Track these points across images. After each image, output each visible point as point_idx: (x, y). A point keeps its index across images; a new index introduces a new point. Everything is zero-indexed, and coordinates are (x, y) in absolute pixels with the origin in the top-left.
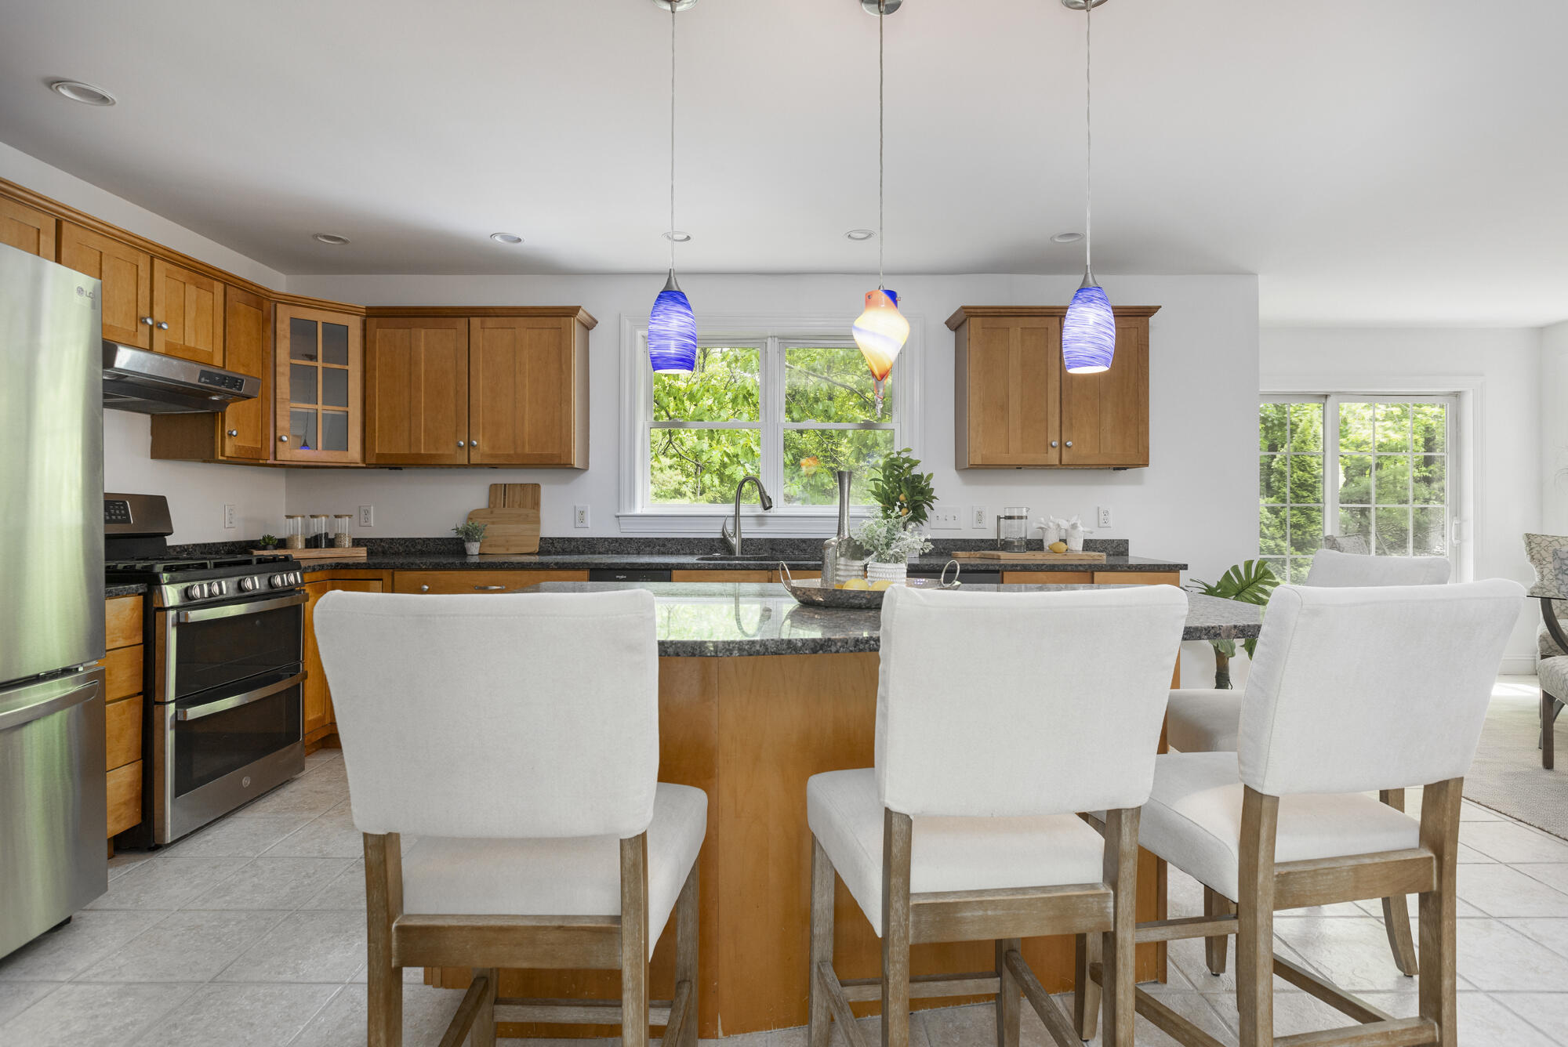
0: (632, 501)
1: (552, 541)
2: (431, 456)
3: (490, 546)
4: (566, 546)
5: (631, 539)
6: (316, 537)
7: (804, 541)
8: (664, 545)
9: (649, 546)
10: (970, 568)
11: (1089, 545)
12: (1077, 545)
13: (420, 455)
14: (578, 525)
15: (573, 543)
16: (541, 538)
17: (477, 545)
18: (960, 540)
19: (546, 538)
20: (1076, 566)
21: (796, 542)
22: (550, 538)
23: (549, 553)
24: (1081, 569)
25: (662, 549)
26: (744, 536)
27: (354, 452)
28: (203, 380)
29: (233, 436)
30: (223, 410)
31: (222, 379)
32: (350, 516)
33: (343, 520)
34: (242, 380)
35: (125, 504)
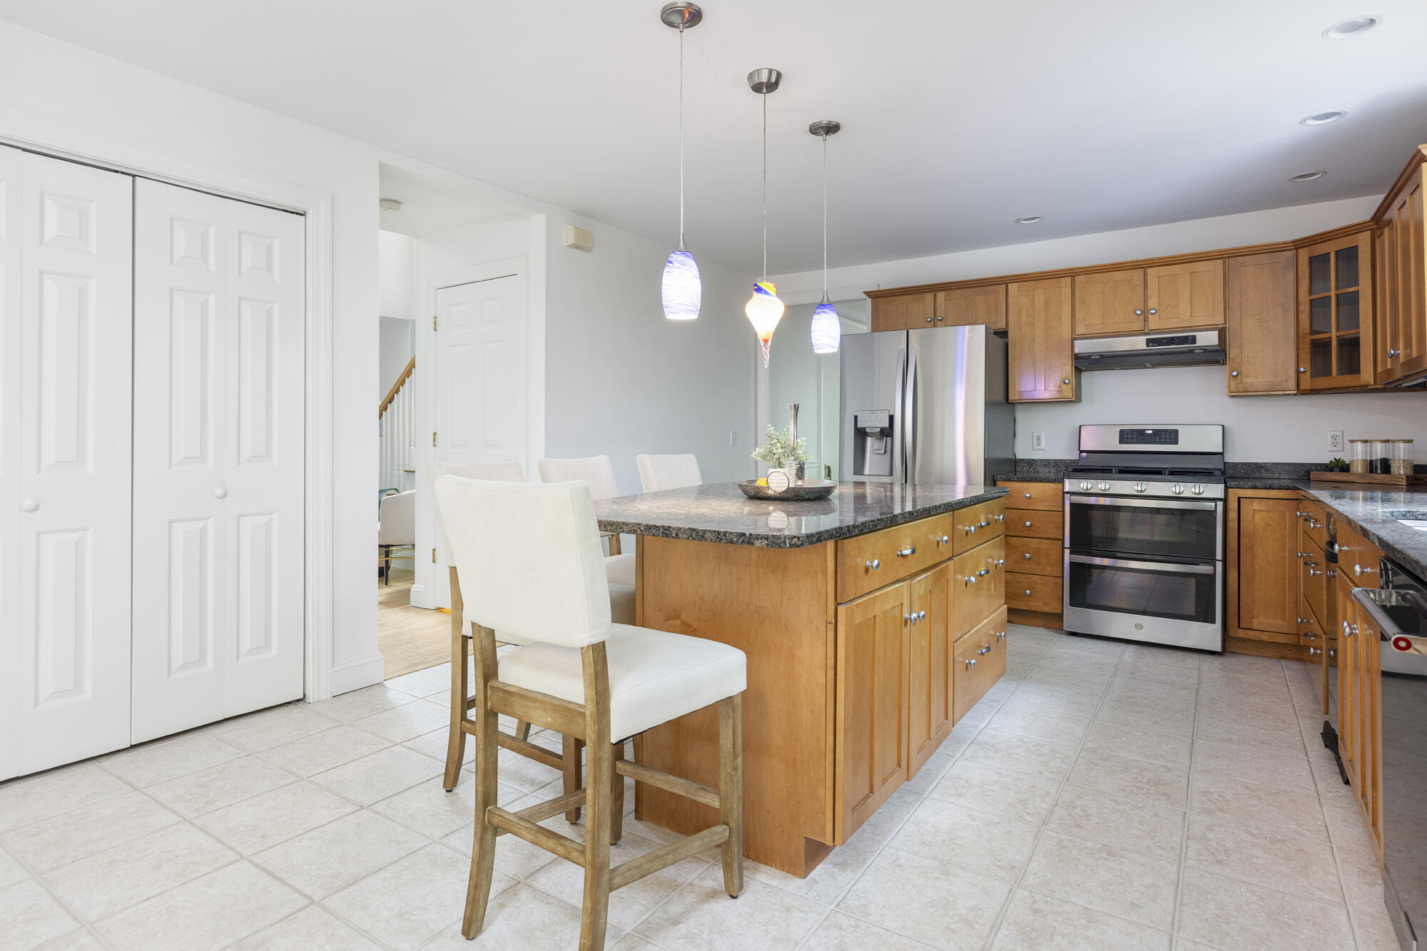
27: (1367, 375)
28: (1151, 345)
29: (1235, 376)
30: (1228, 356)
31: (1170, 341)
32: (1410, 441)
33: (1402, 445)
34: (1194, 336)
35: (1176, 431)
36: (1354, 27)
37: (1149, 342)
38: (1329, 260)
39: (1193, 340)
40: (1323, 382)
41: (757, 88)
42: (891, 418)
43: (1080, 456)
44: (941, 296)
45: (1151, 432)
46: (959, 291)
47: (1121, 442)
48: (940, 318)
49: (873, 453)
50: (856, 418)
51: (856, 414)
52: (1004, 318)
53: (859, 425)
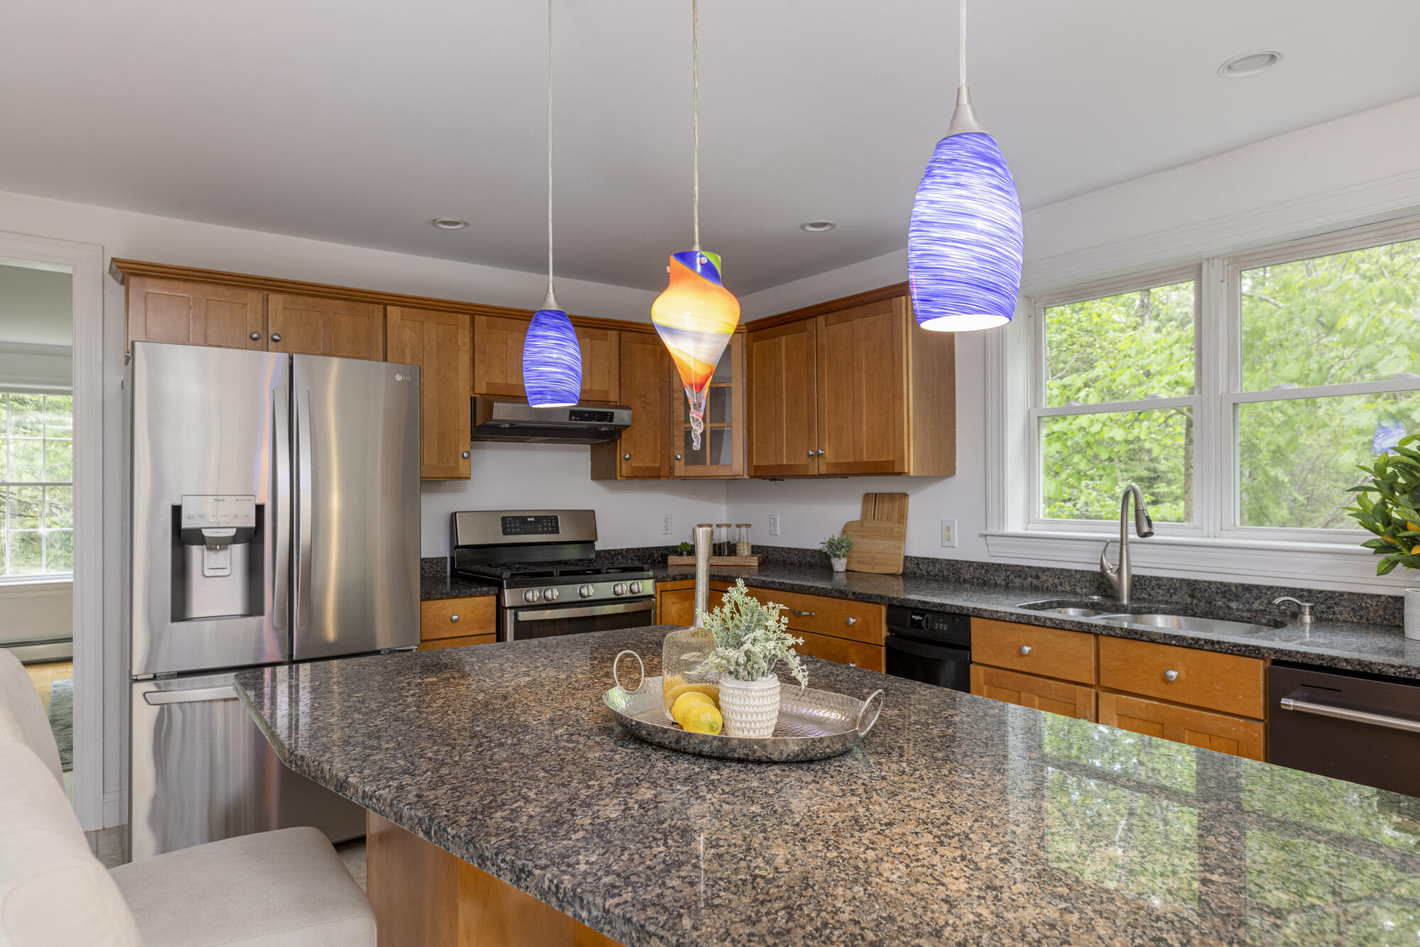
0: (1000, 519)
1: (918, 561)
2: (793, 466)
3: (859, 562)
4: (931, 568)
5: (999, 565)
6: (720, 545)
7: (1247, 588)
8: (1037, 577)
9: (1020, 576)
13: (781, 466)
14: (946, 543)
15: (938, 566)
16: (906, 558)
17: (844, 561)
19: (911, 557)
21: (1233, 589)
22: (915, 558)
23: (913, 576)
25: (1035, 582)
27: (736, 465)
28: (573, 418)
29: (627, 459)
30: (620, 438)
31: (592, 416)
32: (748, 526)
33: (744, 530)
34: (613, 413)
35: (556, 518)
37: (572, 414)
39: (610, 417)
40: (696, 471)
42: (260, 509)
43: (451, 552)
44: (276, 301)
45: (533, 519)
46: (310, 300)
47: (505, 533)
48: (276, 337)
49: (204, 575)
50: (177, 511)
51: (177, 503)
52: (381, 355)
53: (186, 524)
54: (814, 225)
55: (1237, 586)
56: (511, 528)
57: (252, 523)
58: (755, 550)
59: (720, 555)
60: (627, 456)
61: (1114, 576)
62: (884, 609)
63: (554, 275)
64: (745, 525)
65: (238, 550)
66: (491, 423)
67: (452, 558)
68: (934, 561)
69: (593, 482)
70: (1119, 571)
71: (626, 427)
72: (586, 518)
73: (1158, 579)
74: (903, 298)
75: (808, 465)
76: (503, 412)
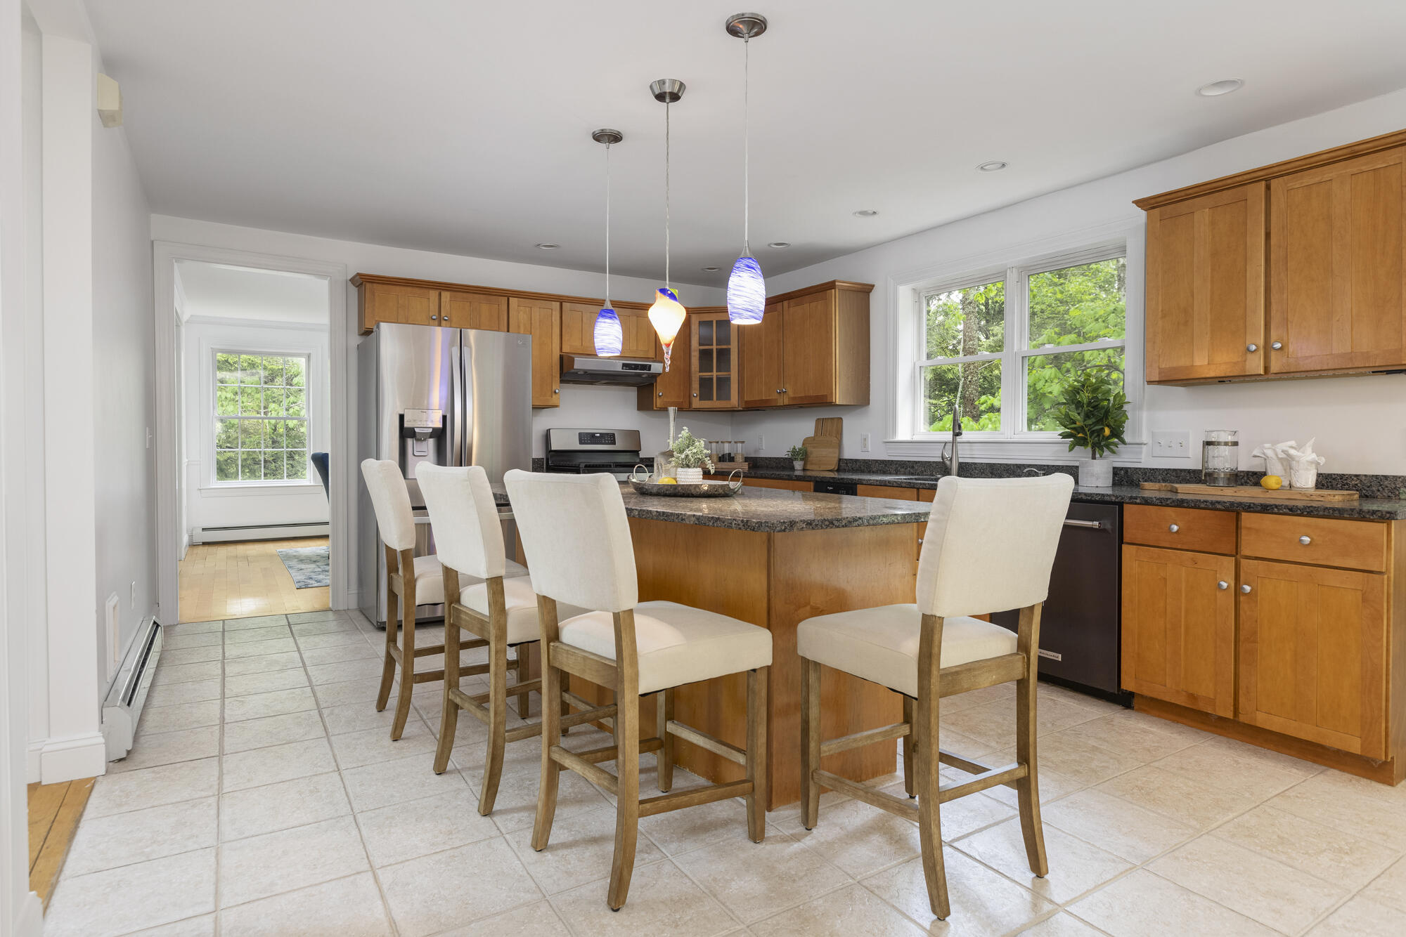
0: (894, 432)
2: (767, 401)
3: (812, 464)
4: (854, 466)
5: (892, 461)
6: (723, 455)
8: (912, 467)
9: (903, 467)
10: (1084, 497)
11: (1325, 481)
12: (1307, 480)
13: (762, 400)
14: (863, 449)
15: (858, 464)
16: (841, 459)
17: (801, 463)
18: (1185, 470)
19: (844, 459)
20: (1212, 503)
21: (1012, 467)
22: (847, 459)
23: (845, 471)
24: (1219, 506)
25: (912, 471)
26: (961, 460)
27: (734, 400)
28: (624, 368)
29: (660, 396)
30: (656, 382)
31: (636, 367)
32: (743, 442)
33: (740, 445)
34: (650, 365)
35: (614, 434)
36: (864, 213)
37: (624, 365)
38: (712, 324)
39: (649, 367)
40: (706, 404)
41: (660, 97)
42: (444, 418)
43: (547, 455)
44: (446, 296)
45: (598, 435)
46: (465, 295)
47: (581, 443)
48: (446, 318)
49: (414, 455)
50: (402, 417)
51: (402, 413)
52: (506, 330)
53: (406, 425)
54: (777, 244)
55: (1014, 465)
56: (584, 440)
57: (440, 425)
58: (747, 459)
59: (723, 461)
60: (660, 394)
61: (948, 463)
62: (812, 483)
63: (609, 273)
64: (740, 442)
65: (431, 442)
66: (573, 371)
67: (547, 459)
68: (856, 461)
69: (638, 412)
70: (951, 460)
71: (660, 374)
72: (635, 435)
73: (975, 464)
74: (833, 290)
75: (777, 399)
76: (580, 364)
